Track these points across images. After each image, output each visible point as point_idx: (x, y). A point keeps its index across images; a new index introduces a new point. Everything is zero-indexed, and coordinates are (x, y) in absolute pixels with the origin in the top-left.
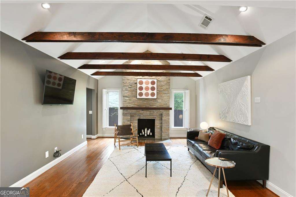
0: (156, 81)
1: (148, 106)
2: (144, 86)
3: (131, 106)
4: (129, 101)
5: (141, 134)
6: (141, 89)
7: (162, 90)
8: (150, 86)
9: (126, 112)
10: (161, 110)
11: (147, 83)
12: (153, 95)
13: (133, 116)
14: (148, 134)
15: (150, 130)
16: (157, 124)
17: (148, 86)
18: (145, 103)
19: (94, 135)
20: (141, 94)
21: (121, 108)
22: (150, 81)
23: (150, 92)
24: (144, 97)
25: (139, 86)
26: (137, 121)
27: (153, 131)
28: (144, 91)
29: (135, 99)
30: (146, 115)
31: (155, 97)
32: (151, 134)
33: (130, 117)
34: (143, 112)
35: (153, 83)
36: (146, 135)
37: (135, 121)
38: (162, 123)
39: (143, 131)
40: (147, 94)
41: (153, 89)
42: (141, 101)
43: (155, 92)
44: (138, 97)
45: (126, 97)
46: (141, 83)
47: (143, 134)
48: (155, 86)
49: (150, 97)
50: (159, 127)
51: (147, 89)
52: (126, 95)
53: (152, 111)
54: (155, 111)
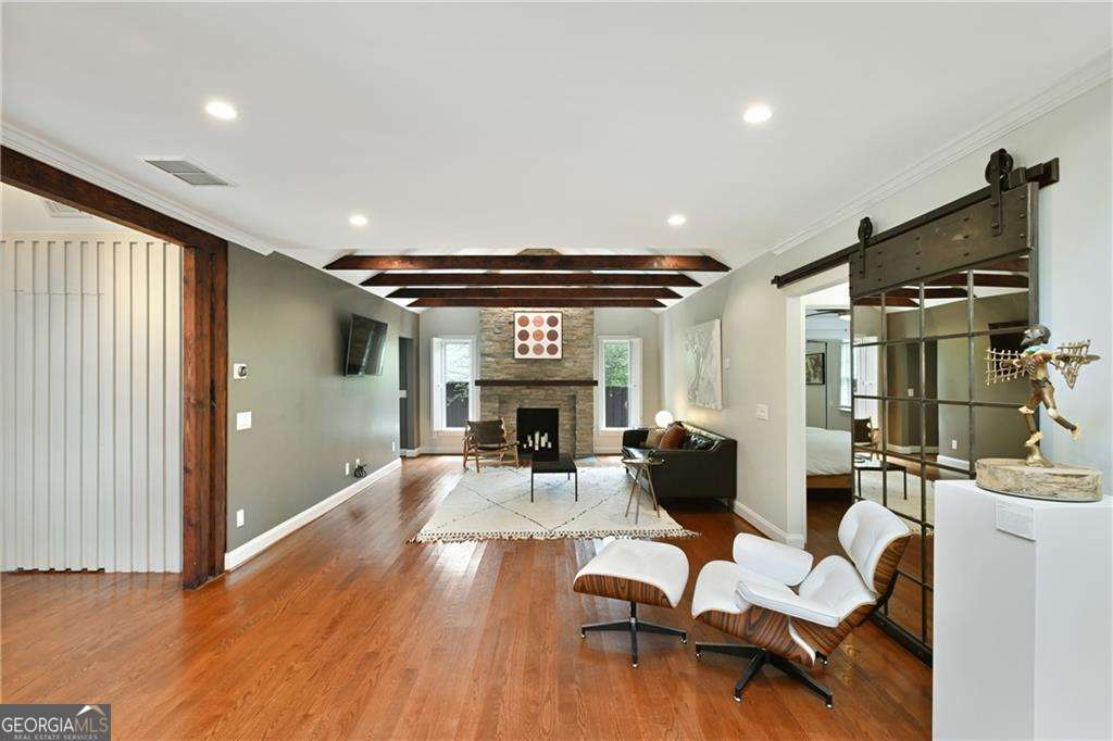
0: (558, 316)
1: (541, 377)
2: (531, 329)
3: (500, 378)
4: (495, 366)
5: (525, 446)
6: (524, 335)
7: (575, 338)
8: (546, 329)
9: (487, 391)
10: (572, 387)
11: (539, 322)
12: (552, 349)
13: (505, 402)
14: (543, 445)
15: (546, 435)
16: (564, 419)
17: (540, 328)
18: (535, 369)
19: (413, 448)
20: (524, 349)
21: (477, 383)
22: (546, 316)
23: (546, 342)
24: (531, 355)
25: (518, 328)
26: (515, 415)
27: (554, 438)
28: (531, 342)
29: (510, 360)
30: (536, 399)
31: (558, 355)
32: (550, 446)
33: (497, 405)
34: (528, 391)
35: (552, 321)
36: (537, 448)
37: (510, 414)
38: (574, 419)
39: (529, 438)
40: (538, 349)
41: (552, 336)
42: (525, 365)
43: (558, 342)
44: (518, 355)
45: (489, 355)
46: (524, 322)
47: (531, 445)
48: (558, 328)
49: (545, 355)
50: (568, 427)
51: (538, 336)
52: (487, 350)
53: (551, 390)
54: (557, 388)
